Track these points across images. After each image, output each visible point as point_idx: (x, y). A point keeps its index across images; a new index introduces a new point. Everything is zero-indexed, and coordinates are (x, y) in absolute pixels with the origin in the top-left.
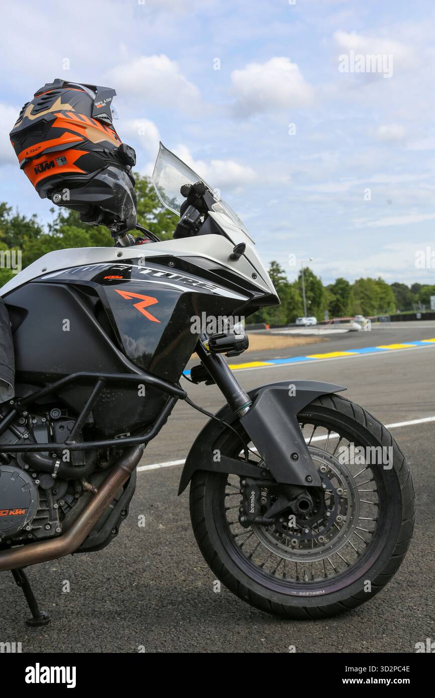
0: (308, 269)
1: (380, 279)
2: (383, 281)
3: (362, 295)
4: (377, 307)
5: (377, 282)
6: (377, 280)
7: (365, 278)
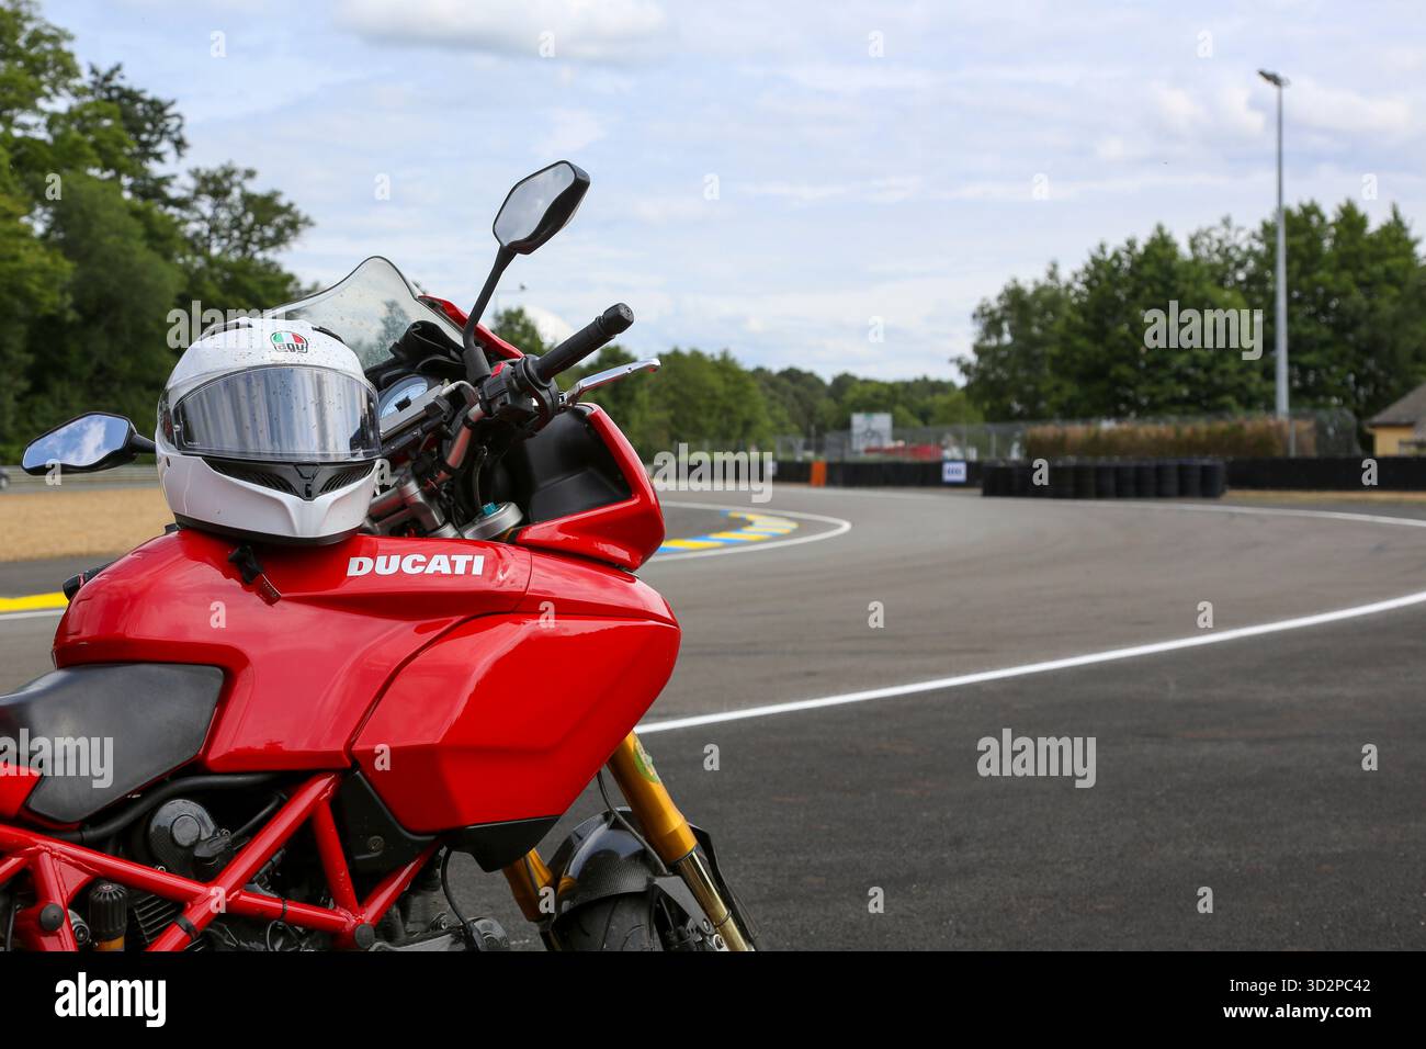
0: (520, 313)
1: (725, 355)
2: (733, 361)
3: (671, 396)
4: (712, 430)
5: (714, 363)
6: (718, 357)
7: (685, 350)
